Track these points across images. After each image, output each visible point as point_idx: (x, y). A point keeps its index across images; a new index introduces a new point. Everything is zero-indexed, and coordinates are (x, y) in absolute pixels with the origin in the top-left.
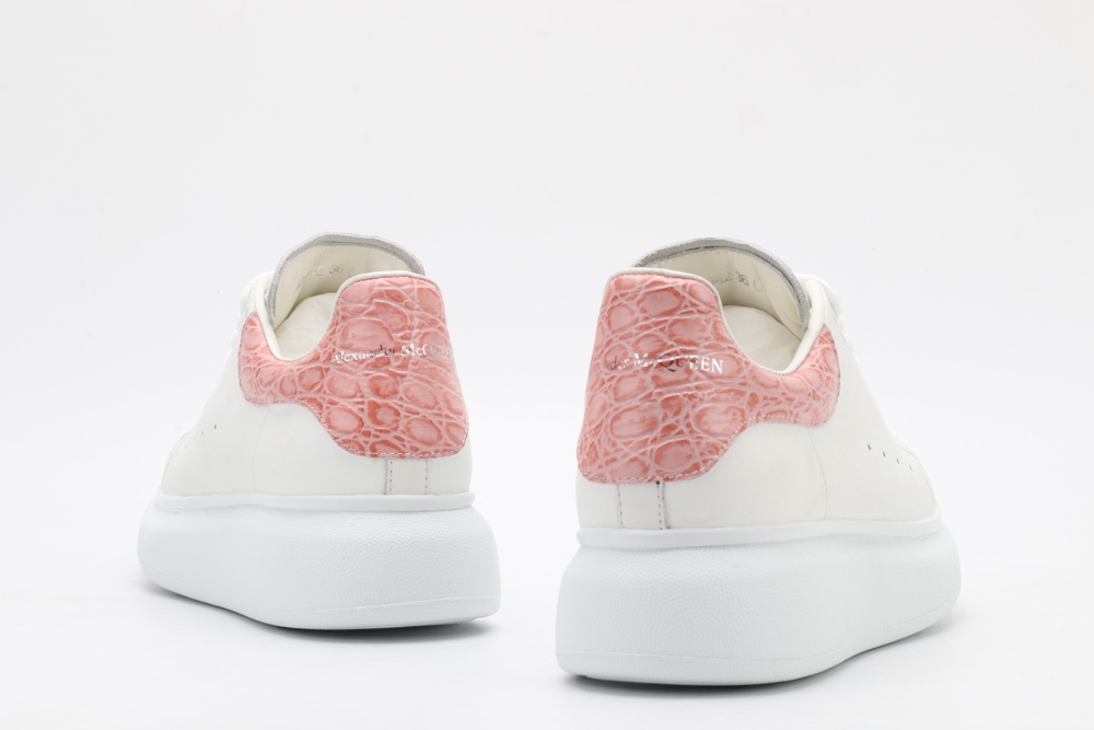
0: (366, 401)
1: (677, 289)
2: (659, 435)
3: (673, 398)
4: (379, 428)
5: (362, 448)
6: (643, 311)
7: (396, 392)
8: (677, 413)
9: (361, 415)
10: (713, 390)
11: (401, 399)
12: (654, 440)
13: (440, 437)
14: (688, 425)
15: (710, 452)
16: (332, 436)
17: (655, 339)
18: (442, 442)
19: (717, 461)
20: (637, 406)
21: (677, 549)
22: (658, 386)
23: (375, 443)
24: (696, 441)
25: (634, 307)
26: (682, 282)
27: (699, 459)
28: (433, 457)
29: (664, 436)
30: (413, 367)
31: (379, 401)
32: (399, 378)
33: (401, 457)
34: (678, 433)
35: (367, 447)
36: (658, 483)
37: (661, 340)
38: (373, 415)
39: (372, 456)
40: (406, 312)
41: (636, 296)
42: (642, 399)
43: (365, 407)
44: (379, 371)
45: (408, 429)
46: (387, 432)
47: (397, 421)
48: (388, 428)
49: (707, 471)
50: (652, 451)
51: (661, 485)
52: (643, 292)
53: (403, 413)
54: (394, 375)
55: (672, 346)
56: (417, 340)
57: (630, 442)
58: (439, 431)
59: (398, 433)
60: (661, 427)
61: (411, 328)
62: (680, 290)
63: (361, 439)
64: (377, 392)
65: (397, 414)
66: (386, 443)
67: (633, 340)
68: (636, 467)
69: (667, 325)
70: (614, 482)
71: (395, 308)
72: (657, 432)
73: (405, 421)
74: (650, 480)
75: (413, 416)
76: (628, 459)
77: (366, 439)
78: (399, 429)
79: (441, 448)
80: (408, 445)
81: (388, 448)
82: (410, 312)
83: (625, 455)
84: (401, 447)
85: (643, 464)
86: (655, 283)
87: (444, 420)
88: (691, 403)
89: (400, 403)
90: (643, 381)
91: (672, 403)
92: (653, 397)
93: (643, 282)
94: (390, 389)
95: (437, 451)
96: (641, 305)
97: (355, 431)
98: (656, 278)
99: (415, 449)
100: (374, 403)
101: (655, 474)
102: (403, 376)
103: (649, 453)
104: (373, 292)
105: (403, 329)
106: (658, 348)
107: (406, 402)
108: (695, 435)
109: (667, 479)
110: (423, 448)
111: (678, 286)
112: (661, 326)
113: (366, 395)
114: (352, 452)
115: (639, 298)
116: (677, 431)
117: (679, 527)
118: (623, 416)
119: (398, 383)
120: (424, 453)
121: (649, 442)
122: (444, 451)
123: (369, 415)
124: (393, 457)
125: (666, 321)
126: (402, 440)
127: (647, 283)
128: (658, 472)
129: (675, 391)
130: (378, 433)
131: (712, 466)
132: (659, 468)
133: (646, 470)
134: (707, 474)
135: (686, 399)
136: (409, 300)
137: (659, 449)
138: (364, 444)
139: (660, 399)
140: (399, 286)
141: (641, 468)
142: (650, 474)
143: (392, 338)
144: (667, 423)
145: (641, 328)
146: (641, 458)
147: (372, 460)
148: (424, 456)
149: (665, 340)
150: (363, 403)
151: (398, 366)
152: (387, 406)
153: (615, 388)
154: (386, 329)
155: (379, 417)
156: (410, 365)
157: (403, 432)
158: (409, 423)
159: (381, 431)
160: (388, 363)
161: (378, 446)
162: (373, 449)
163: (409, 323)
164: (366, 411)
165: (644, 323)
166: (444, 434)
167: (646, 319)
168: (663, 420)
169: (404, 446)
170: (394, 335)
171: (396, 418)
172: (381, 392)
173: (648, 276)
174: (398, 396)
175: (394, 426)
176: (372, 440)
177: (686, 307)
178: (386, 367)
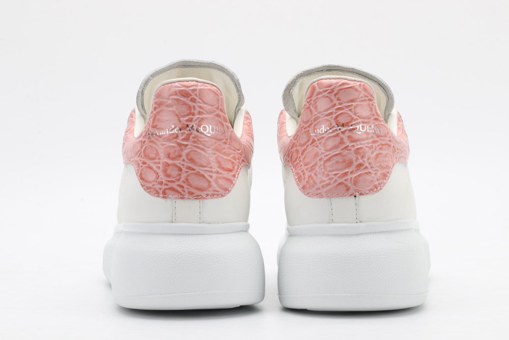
0: (161, 161)
1: (356, 87)
2: (354, 170)
3: (361, 148)
4: (169, 179)
5: (158, 193)
6: (339, 99)
7: (180, 156)
8: (363, 157)
9: (158, 171)
10: (379, 144)
11: (184, 160)
12: (352, 173)
13: (210, 186)
14: (370, 164)
15: (383, 179)
16: (142, 184)
17: (347, 115)
18: (211, 189)
19: (385, 184)
20: (340, 154)
21: (366, 234)
22: (352, 141)
23: (165, 189)
24: (374, 172)
25: (333, 98)
26: (358, 83)
27: (377, 183)
28: (204, 198)
29: (358, 170)
30: (193, 140)
31: (170, 162)
32: (183, 147)
33: (181, 198)
34: (365, 168)
35: (161, 192)
36: (355, 197)
37: (351, 116)
38: (165, 171)
39: (164, 197)
40: (191, 104)
41: (333, 91)
42: (343, 149)
43: (161, 166)
44: (171, 143)
45: (187, 180)
46: (173, 182)
47: (180, 175)
48: (174, 180)
49: (381, 189)
50: (351, 178)
51: (357, 198)
52: (337, 89)
53: (184, 169)
54: (180, 145)
55: (357, 119)
56: (197, 122)
57: (337, 174)
58: (209, 182)
59: (180, 183)
60: (355, 164)
61: (193, 114)
62: (358, 88)
63: (157, 187)
64: (169, 156)
65: (180, 170)
66: (172, 189)
67: (334, 116)
68: (343, 188)
69: (353, 107)
70: (328, 197)
71: (184, 102)
72: (353, 168)
73: (185, 175)
74: (351, 195)
75: (191, 172)
76: (337, 183)
77: (160, 186)
78: (181, 180)
79: (210, 193)
80: (187, 191)
81: (173, 192)
82: (194, 104)
83: (336, 181)
84: (182, 192)
85: (346, 186)
86: (343, 84)
87: (214, 175)
88: (371, 151)
89: (182, 163)
90: (342, 139)
91: (361, 151)
92: (349, 148)
93: (337, 83)
94: (177, 154)
95: (207, 195)
96: (337, 96)
97: (154, 181)
98: (344, 81)
99: (191, 193)
100: (166, 163)
101: (354, 192)
102: (186, 145)
103: (349, 179)
104: (170, 92)
105: (188, 115)
106: (349, 120)
107: (187, 162)
108: (374, 169)
109: (361, 194)
110: (197, 192)
111: (356, 85)
112: (350, 108)
113: (162, 158)
114: (152, 195)
115: (335, 92)
116: (364, 167)
117: (366, 222)
118: (332, 159)
119: (182, 150)
120: (197, 196)
121: (349, 173)
122: (213, 195)
123: (163, 171)
124: (176, 198)
125: (352, 105)
126: (183, 187)
127: (340, 84)
128: (355, 190)
129: (361, 144)
130: (167, 183)
131: (383, 186)
132: (356, 188)
133: (348, 189)
134: (381, 191)
135: (367, 149)
136: (194, 96)
137: (355, 177)
138: (159, 190)
139: (353, 149)
140: (188, 87)
141: (345, 188)
142: (351, 192)
143: (180, 121)
144: (358, 163)
145: (339, 109)
146: (345, 182)
147: (163, 200)
148: (198, 197)
149: (353, 116)
150: (159, 163)
151: (183, 139)
152: (174, 165)
153: (324, 144)
154: (177, 115)
155: (168, 172)
156: (191, 138)
157: (184, 182)
158: (188, 176)
159: (169, 181)
160: (177, 137)
161: (167, 191)
162: (164, 193)
163: (193, 111)
164: (161, 168)
165: (340, 106)
166: (213, 184)
167: (340, 104)
168: (356, 160)
169: (184, 191)
170: (181, 119)
171: (179, 173)
172: (171, 156)
173: (339, 80)
174: (182, 158)
175: (178, 178)
176: (164, 187)
177: (362, 97)
178: (175, 140)
